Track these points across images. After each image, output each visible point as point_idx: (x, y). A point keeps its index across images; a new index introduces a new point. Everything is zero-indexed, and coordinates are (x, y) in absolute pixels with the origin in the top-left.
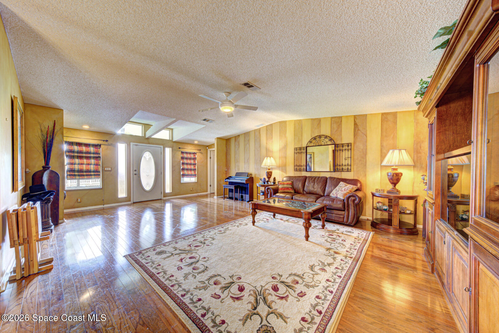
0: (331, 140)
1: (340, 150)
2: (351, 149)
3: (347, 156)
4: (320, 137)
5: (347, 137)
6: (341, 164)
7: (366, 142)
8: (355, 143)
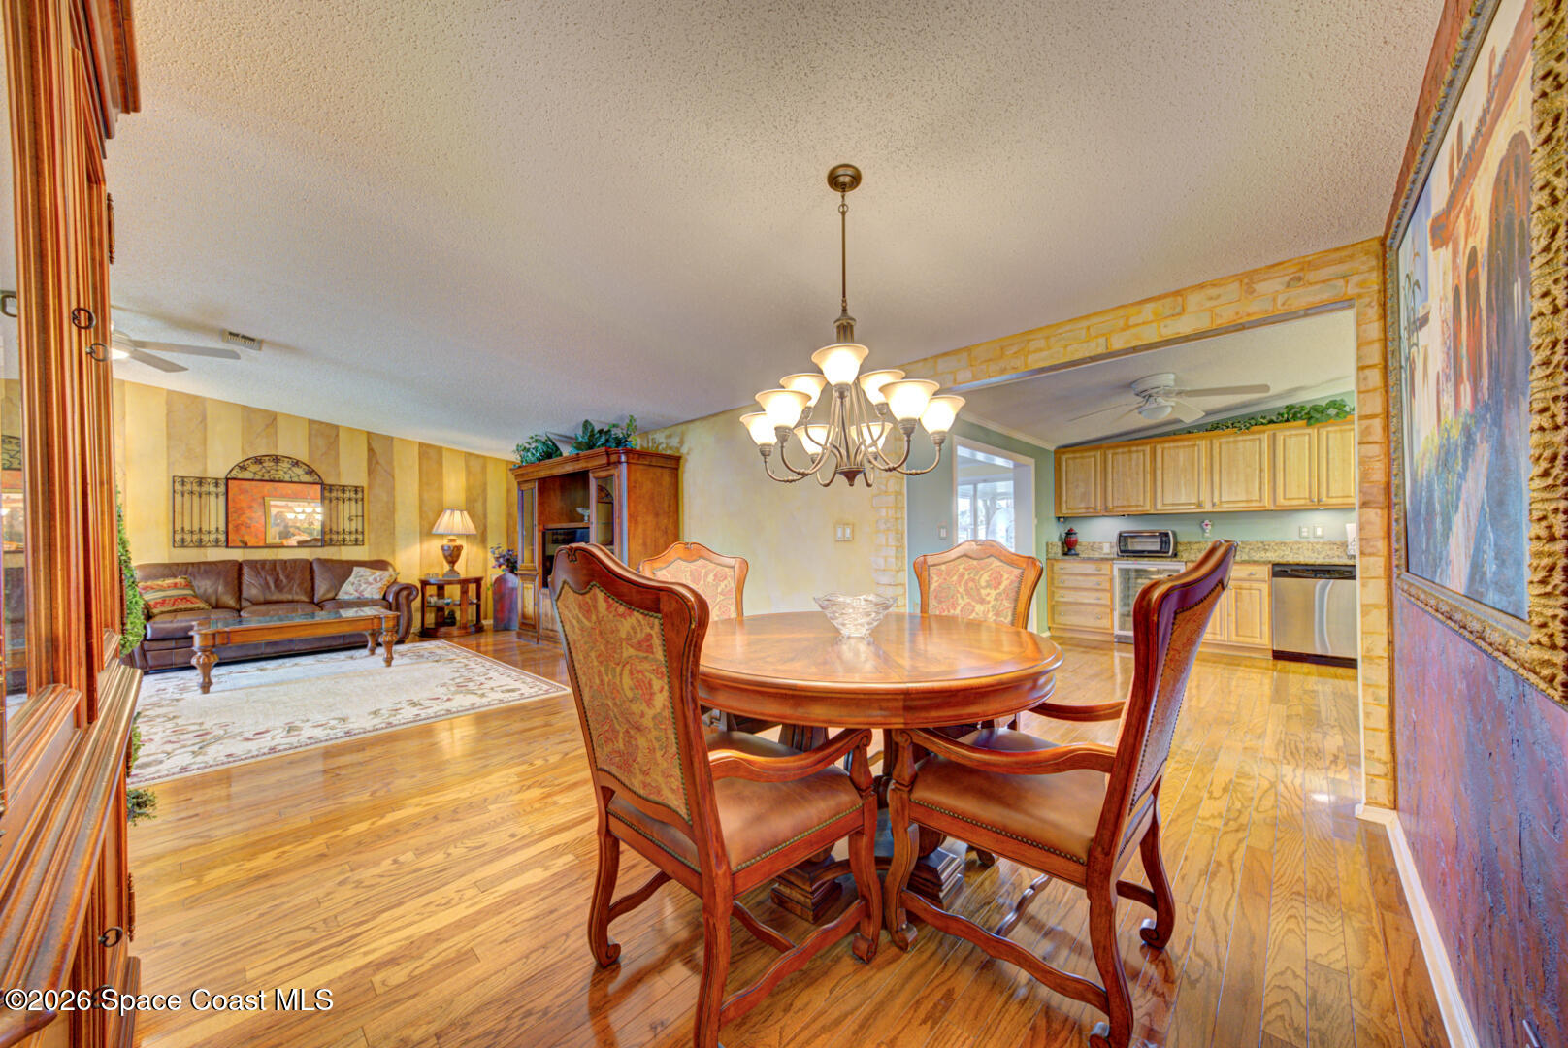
0: (311, 472)
1: (337, 498)
2: (362, 499)
3: (354, 513)
4: (276, 459)
5: (351, 470)
6: (341, 530)
7: (393, 488)
8: (370, 486)
